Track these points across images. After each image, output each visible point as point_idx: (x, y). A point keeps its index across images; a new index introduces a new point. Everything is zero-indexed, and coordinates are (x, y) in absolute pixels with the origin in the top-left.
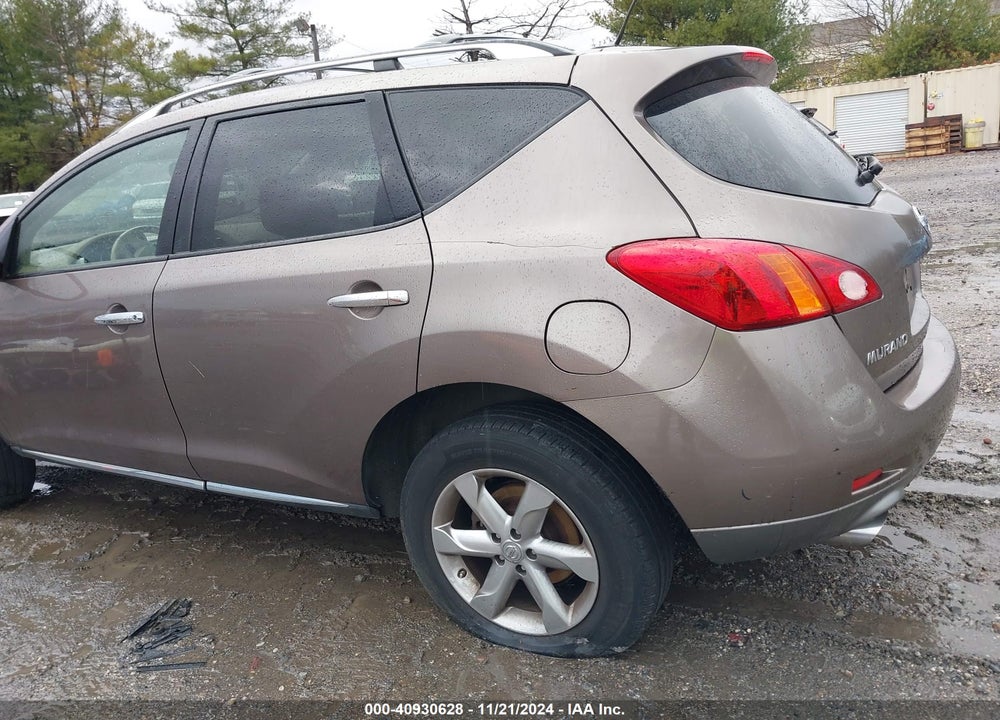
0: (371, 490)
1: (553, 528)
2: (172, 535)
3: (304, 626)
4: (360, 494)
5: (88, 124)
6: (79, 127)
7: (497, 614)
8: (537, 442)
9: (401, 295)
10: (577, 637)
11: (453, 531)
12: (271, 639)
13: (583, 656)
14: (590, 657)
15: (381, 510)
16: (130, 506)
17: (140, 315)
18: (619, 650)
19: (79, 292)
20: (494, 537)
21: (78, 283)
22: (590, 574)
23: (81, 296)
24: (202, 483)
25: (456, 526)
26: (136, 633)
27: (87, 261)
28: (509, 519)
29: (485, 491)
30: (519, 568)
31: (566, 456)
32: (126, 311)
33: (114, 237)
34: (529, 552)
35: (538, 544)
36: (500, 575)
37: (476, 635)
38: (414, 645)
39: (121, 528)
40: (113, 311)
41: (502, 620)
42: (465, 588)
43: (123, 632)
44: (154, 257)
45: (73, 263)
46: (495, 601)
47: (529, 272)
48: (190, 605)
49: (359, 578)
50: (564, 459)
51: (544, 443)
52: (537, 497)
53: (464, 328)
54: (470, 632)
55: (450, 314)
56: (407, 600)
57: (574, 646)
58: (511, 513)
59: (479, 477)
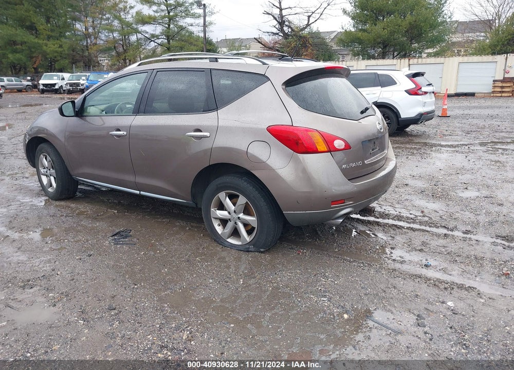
0: (194, 196)
1: (247, 211)
2: (125, 212)
3: (167, 239)
4: (190, 198)
5: (91, 42)
6: (87, 43)
7: (228, 238)
8: (243, 183)
9: (207, 134)
10: (250, 245)
11: (217, 211)
12: (156, 240)
13: (251, 251)
14: (254, 252)
15: (196, 204)
16: (110, 203)
17: (125, 133)
18: (262, 250)
19: (102, 123)
20: (229, 213)
21: (103, 121)
22: (255, 225)
23: (103, 125)
24: (139, 192)
25: (218, 209)
26: (113, 236)
27: (106, 113)
28: (234, 207)
29: (227, 198)
30: (236, 223)
31: (251, 188)
32: (120, 131)
33: (117, 105)
34: (239, 218)
35: (241, 215)
36: (230, 225)
37: (220, 244)
38: (201, 245)
39: (107, 209)
40: (116, 131)
41: (230, 240)
42: (219, 229)
43: (109, 235)
44: (132, 114)
45: (101, 113)
46: (228, 234)
47: (245, 131)
48: (131, 230)
49: (188, 228)
50: (250, 188)
51: (245, 183)
52: (242, 200)
53: (225, 146)
54: (219, 243)
55: (221, 141)
56: (202, 235)
57: (249, 248)
58: (235, 206)
59: (226, 193)
